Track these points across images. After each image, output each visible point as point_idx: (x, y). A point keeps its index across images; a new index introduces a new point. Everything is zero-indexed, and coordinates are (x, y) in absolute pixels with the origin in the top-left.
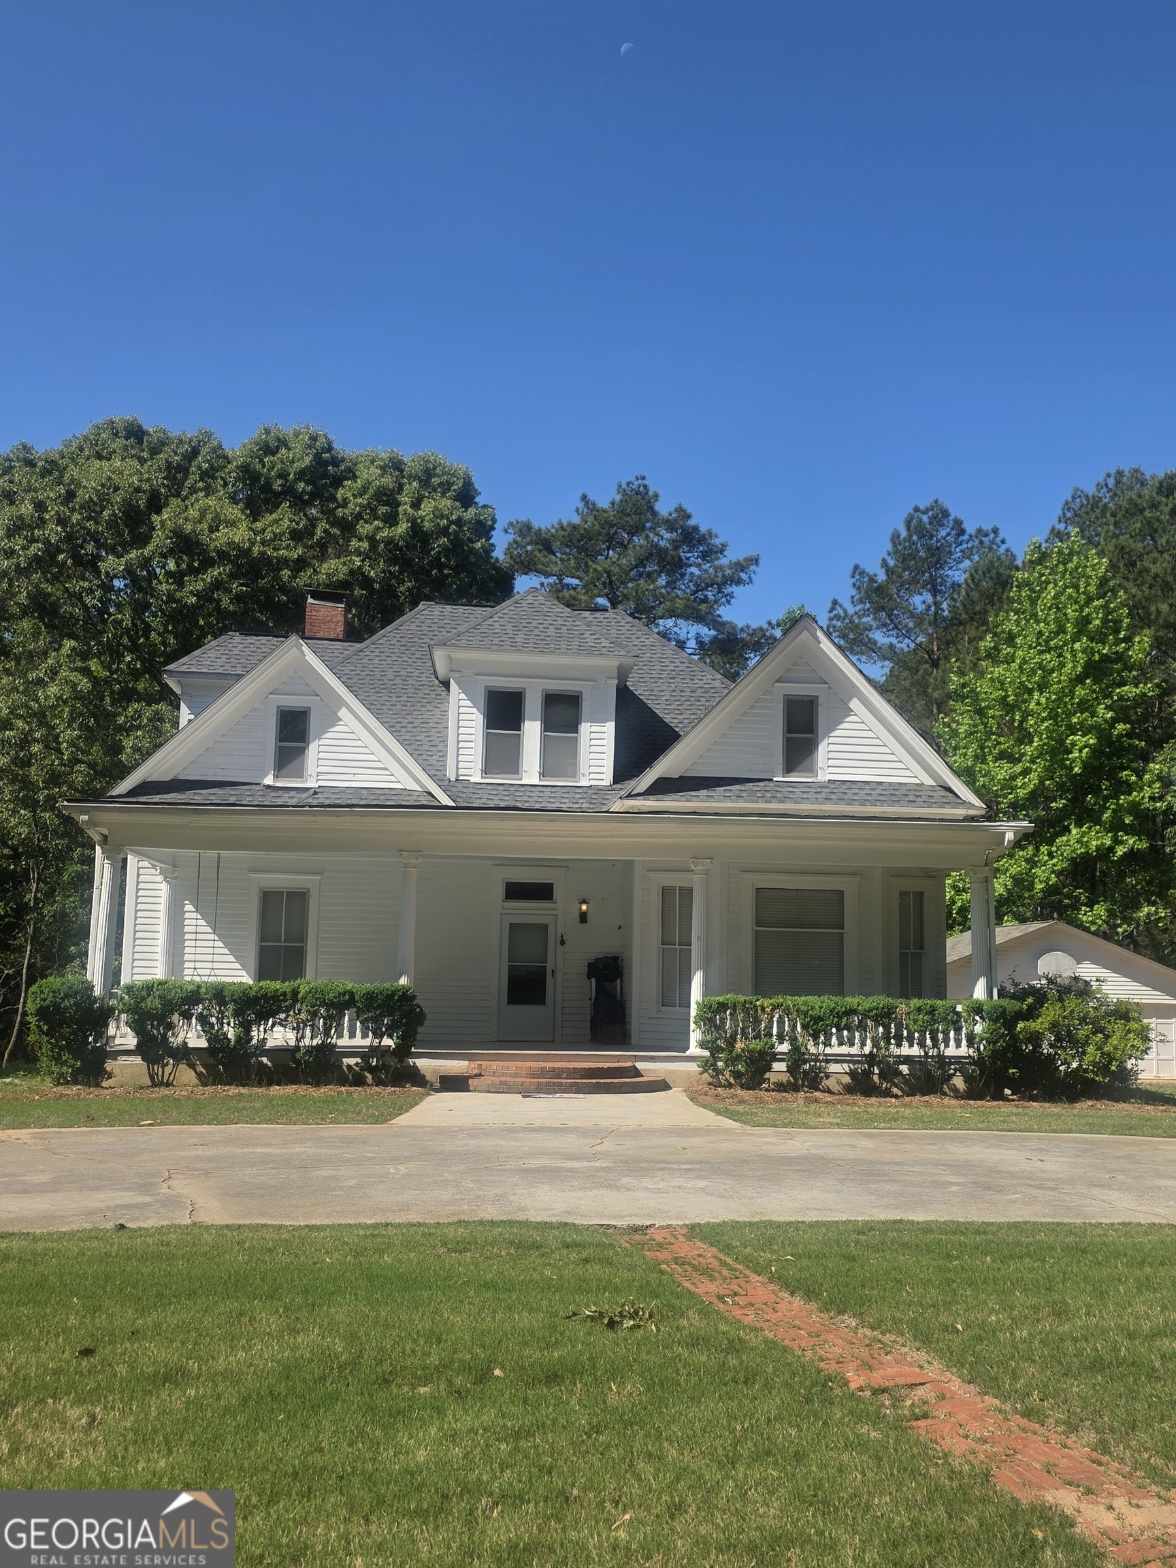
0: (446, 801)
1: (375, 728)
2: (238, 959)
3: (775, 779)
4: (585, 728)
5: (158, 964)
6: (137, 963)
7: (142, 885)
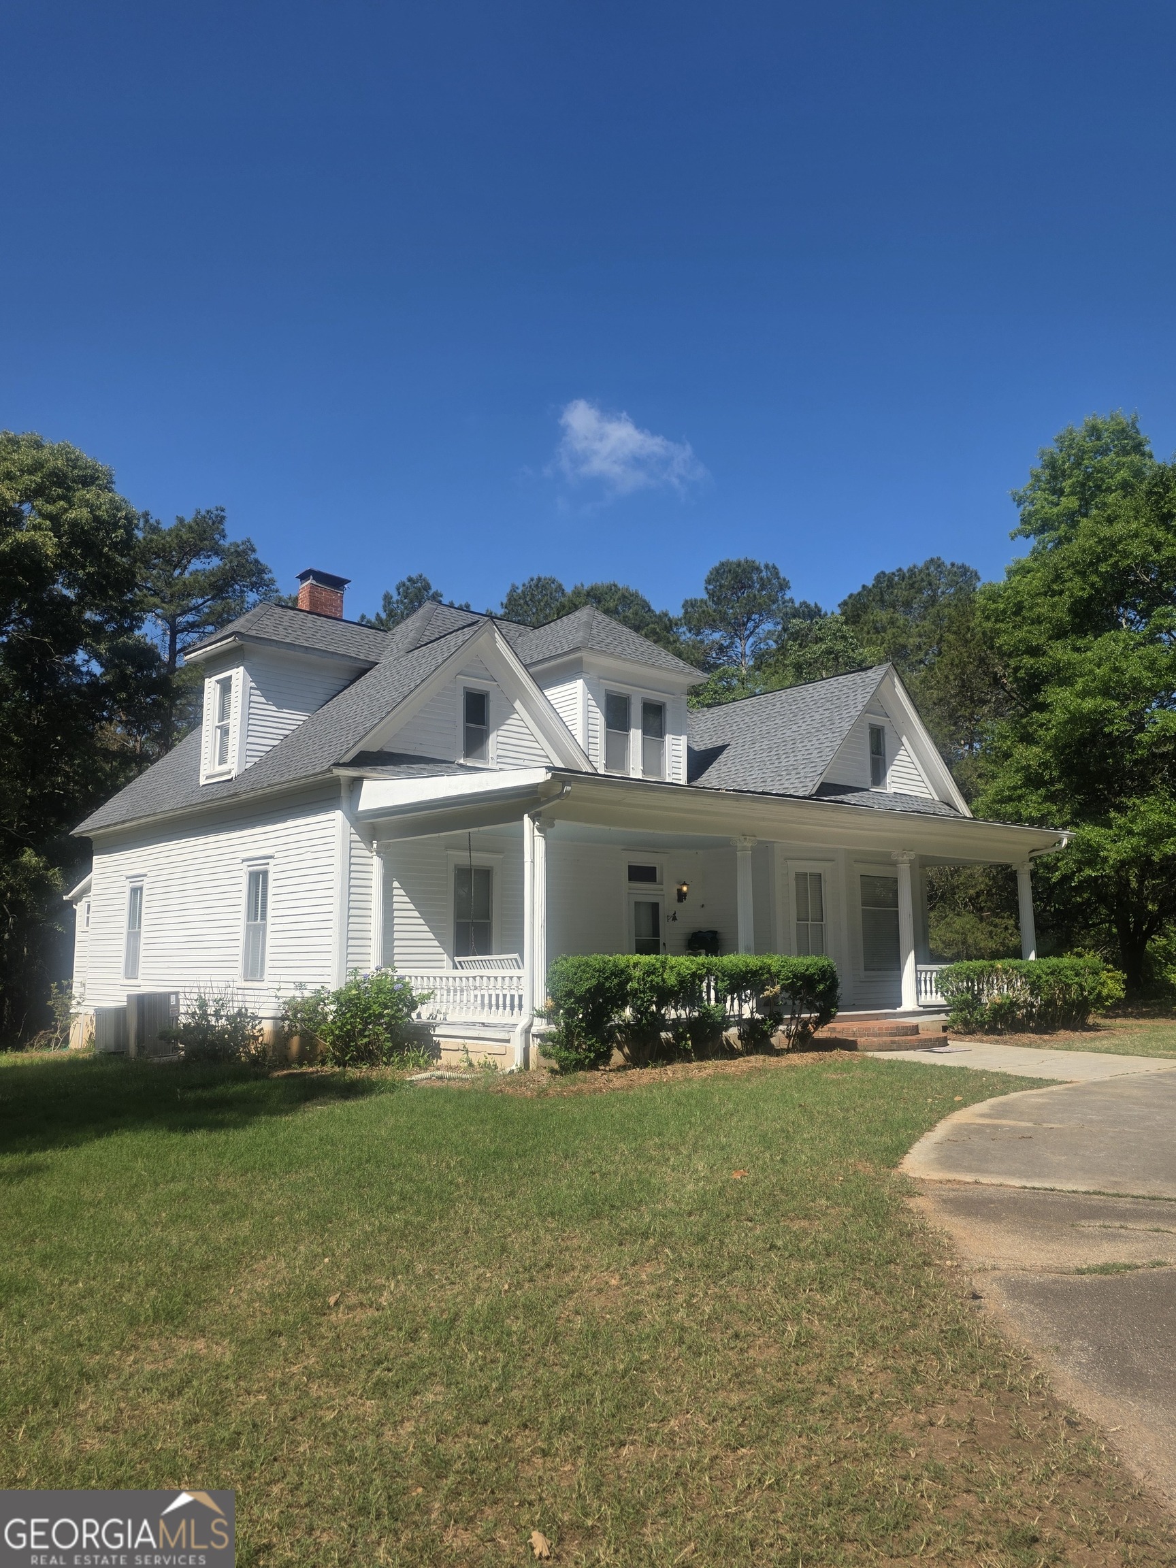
1: (551, 718)
2: (438, 936)
3: (870, 789)
4: (668, 738)
5: (372, 943)
6: (351, 942)
7: (354, 860)
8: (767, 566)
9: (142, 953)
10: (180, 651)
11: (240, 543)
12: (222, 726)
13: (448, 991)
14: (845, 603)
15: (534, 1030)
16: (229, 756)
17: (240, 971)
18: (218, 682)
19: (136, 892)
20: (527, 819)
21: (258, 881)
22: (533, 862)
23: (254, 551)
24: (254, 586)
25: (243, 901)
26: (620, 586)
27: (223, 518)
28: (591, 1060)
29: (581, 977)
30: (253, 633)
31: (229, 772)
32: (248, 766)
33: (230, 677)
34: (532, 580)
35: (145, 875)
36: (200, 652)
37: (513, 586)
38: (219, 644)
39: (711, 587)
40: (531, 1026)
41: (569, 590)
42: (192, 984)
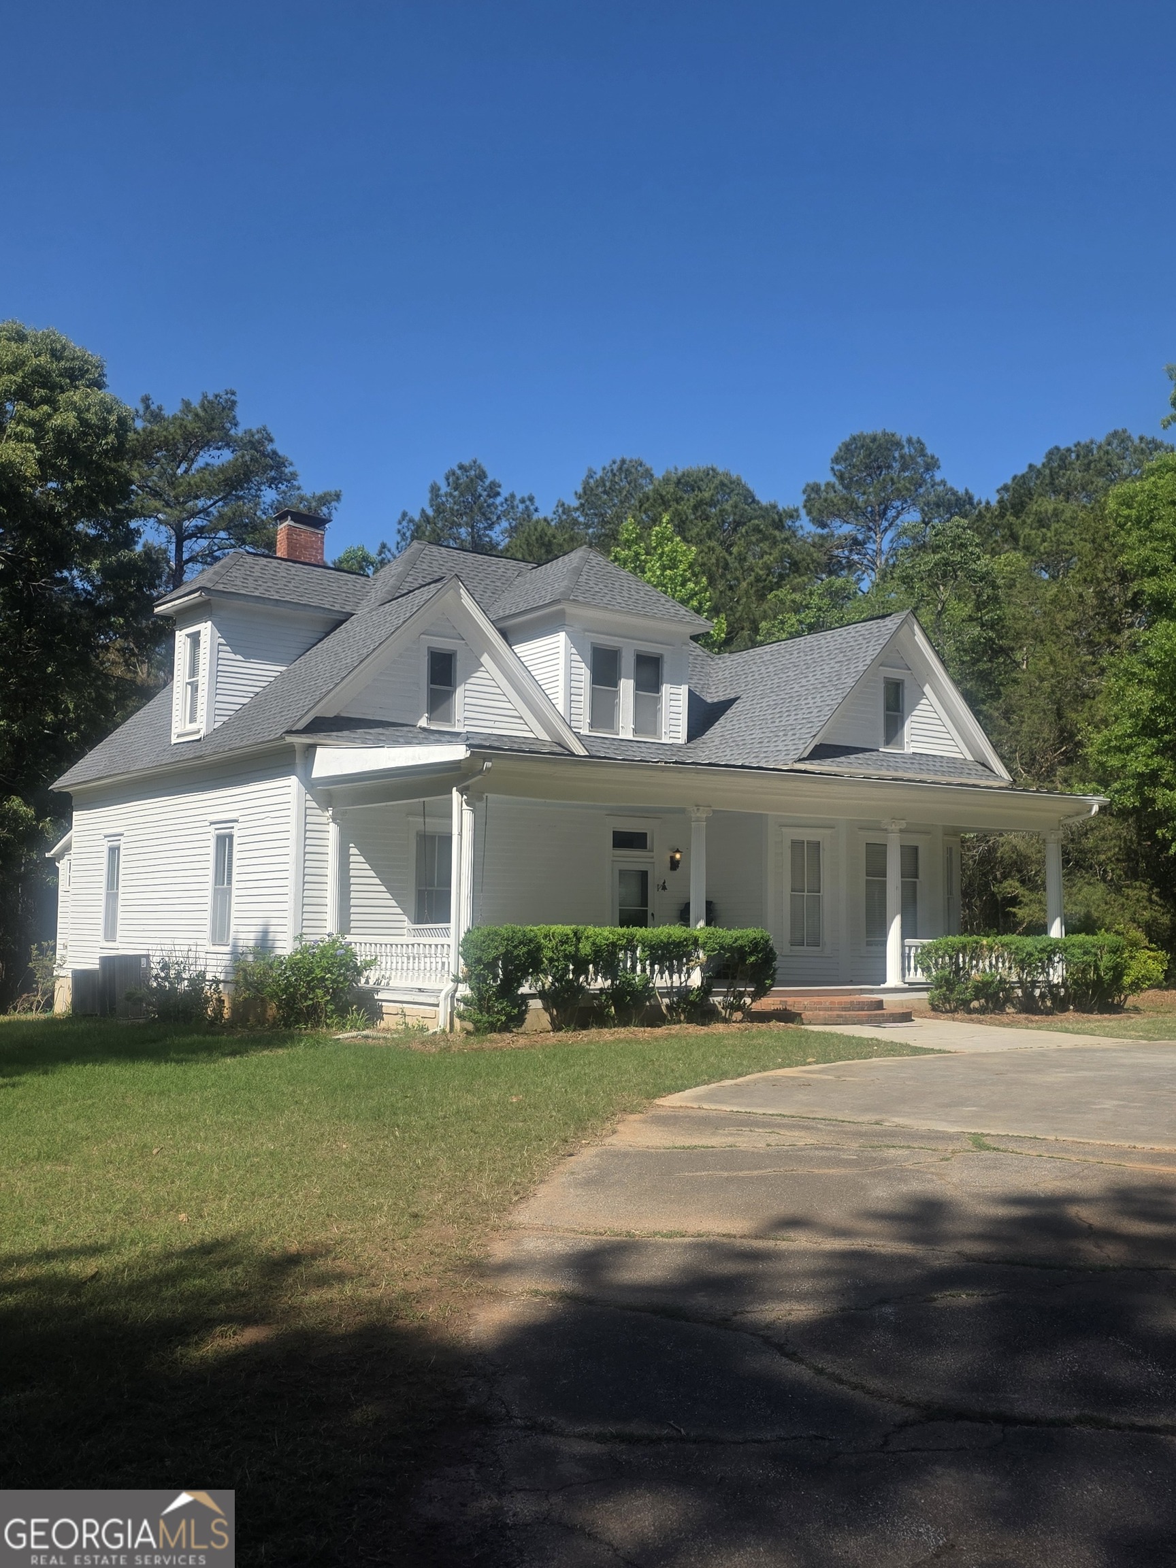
0: (581, 751)
2: (400, 904)
3: (881, 750)
4: (666, 689)
5: (328, 909)
6: (306, 908)
7: (309, 827)
8: (909, 441)
9: (120, 915)
10: (188, 561)
11: (254, 430)
12: (193, 682)
13: (408, 958)
14: (1005, 488)
15: (458, 995)
16: (198, 715)
17: (208, 935)
18: (188, 636)
19: (114, 851)
20: (455, 794)
21: (224, 843)
22: (460, 834)
23: (271, 440)
24: (273, 482)
25: (211, 865)
26: (720, 470)
27: (234, 403)
28: (502, 1023)
29: (489, 945)
30: (220, 587)
31: (198, 732)
32: (217, 725)
33: (199, 632)
34: (614, 462)
35: (122, 835)
36: (169, 605)
37: (590, 470)
38: (186, 598)
39: (837, 467)
40: (456, 991)
41: (659, 474)
42: (155, 947)
